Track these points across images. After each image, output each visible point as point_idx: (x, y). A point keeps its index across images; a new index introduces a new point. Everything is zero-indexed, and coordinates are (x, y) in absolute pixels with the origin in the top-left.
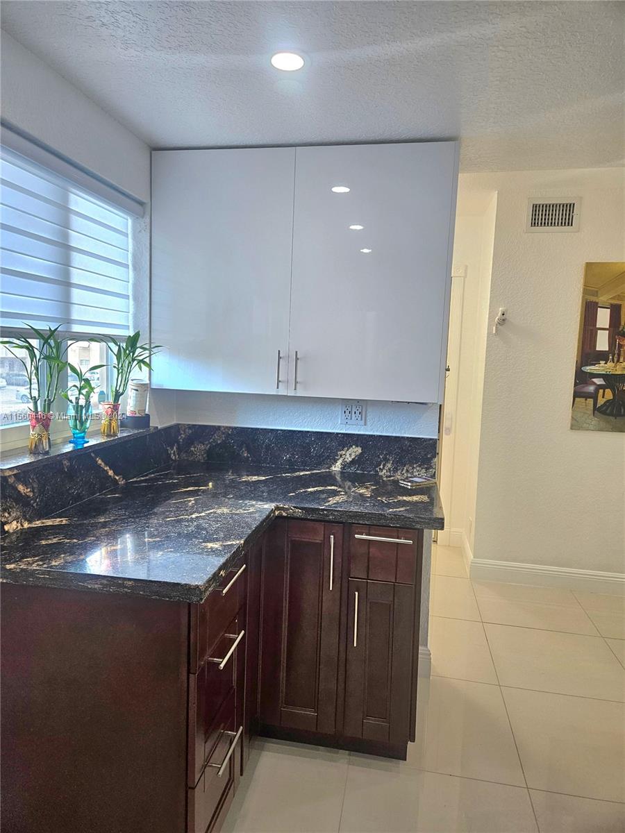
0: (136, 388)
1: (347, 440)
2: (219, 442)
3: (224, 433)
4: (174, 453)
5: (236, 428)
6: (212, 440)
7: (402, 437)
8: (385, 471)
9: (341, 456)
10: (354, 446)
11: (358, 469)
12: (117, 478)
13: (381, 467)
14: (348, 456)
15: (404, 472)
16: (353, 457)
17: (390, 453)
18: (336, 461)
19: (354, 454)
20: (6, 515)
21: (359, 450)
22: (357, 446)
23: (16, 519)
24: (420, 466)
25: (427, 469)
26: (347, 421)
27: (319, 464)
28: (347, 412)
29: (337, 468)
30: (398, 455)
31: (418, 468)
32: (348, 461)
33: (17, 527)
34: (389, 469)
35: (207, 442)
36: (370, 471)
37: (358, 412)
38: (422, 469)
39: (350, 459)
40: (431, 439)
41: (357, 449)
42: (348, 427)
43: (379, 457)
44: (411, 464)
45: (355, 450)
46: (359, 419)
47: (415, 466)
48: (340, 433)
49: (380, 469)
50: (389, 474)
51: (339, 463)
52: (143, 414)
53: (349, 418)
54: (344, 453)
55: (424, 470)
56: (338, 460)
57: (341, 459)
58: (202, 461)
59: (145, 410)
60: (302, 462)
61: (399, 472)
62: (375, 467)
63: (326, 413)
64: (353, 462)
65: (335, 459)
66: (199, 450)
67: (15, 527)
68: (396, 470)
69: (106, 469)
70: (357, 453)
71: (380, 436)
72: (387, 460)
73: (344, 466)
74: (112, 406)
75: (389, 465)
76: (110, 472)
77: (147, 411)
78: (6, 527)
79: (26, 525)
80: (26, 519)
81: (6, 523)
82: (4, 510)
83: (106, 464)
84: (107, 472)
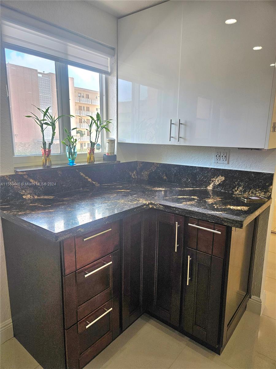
0: (108, 142)
1: (216, 172)
2: (153, 171)
3: (155, 166)
4: (134, 175)
5: (161, 164)
6: (150, 170)
7: (250, 172)
8: (238, 192)
9: (213, 181)
10: (220, 176)
11: (222, 189)
12: (94, 183)
13: (236, 189)
14: (217, 181)
15: (250, 193)
16: (219, 182)
17: (242, 181)
18: (210, 184)
19: (220, 180)
20: (24, 191)
21: (223, 178)
22: (222, 176)
23: (30, 194)
24: (260, 190)
25: (265, 192)
26: (217, 161)
27: (200, 186)
28: (218, 156)
29: (210, 188)
30: (247, 182)
31: (259, 192)
32: (216, 184)
33: (31, 197)
34: (241, 191)
35: (148, 171)
36: (229, 191)
37: (224, 156)
38: (262, 192)
39: (218, 183)
40: (269, 174)
41: (222, 178)
42: (218, 164)
43: (235, 183)
44: (255, 188)
45: (221, 178)
46: (225, 160)
47: (257, 190)
48: (212, 168)
49: (235, 190)
50: (240, 193)
51: (211, 185)
52: (112, 155)
53: (219, 159)
54: (214, 179)
55: (263, 193)
56: (211, 183)
57: (213, 183)
58: (146, 180)
59: (114, 153)
60: (192, 183)
61: (247, 193)
62: (232, 189)
63: (206, 157)
64: (219, 185)
65: (209, 183)
66: (145, 174)
67: (29, 197)
68: (245, 191)
69: (86, 178)
70: (222, 180)
71: (236, 171)
72: (240, 186)
73: (214, 187)
74: (90, 149)
75: (241, 188)
76: (90, 180)
77: (115, 153)
78: (24, 197)
79: (36, 197)
80: (36, 195)
81: (24, 195)
82: (22, 189)
83: (86, 176)
84: (87, 179)
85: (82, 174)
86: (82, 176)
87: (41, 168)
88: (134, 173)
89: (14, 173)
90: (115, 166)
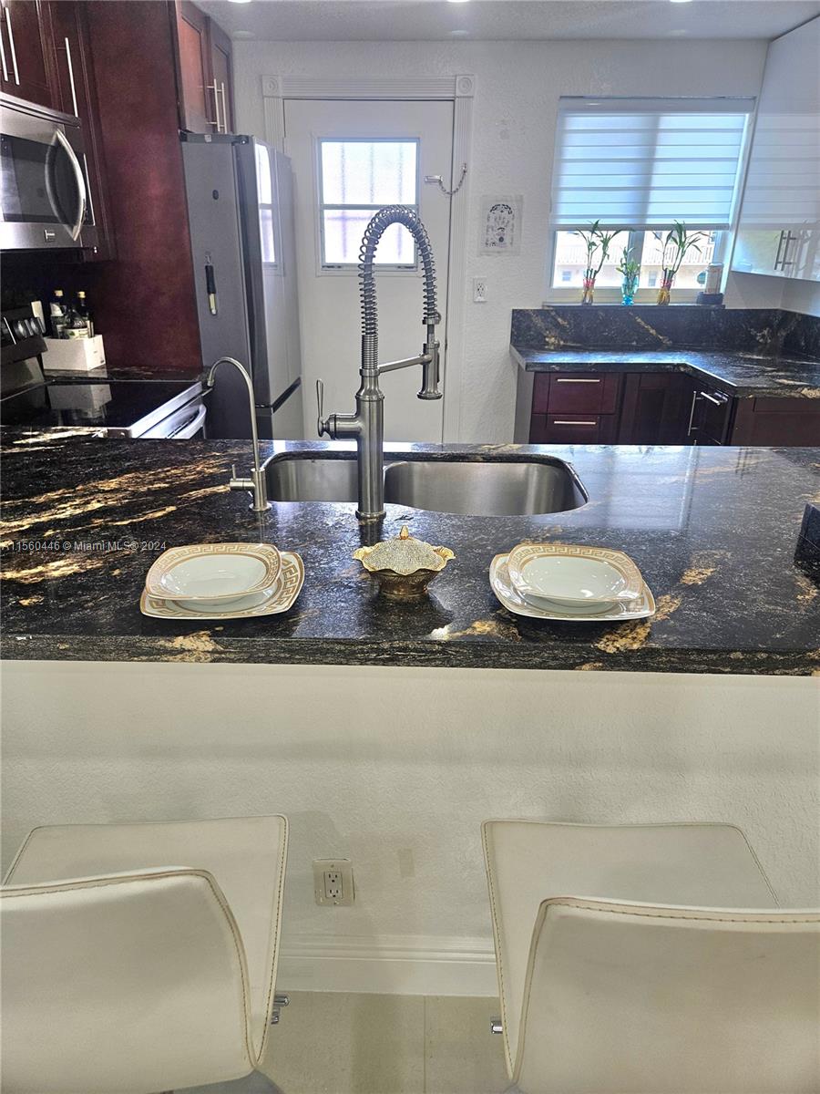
4: (763, 336)
12: (661, 337)
20: (548, 332)
23: (555, 337)
52: (715, 293)
59: (719, 290)
67: (554, 341)
69: (646, 327)
74: (663, 282)
76: (652, 331)
77: (722, 290)
78: (547, 339)
79: (562, 343)
80: (562, 339)
81: (547, 337)
82: (547, 329)
83: (647, 323)
84: (648, 330)
85: (639, 320)
86: (639, 323)
87: (580, 304)
88: (766, 332)
89: (540, 308)
90: (713, 313)
